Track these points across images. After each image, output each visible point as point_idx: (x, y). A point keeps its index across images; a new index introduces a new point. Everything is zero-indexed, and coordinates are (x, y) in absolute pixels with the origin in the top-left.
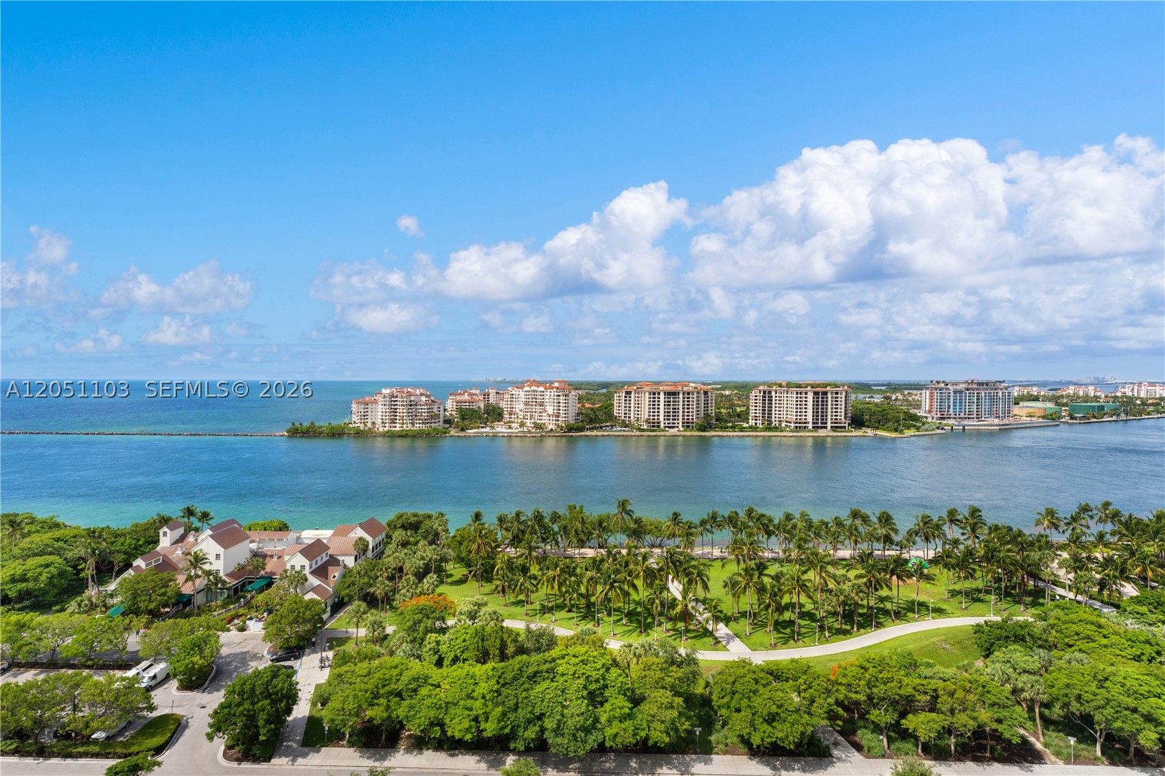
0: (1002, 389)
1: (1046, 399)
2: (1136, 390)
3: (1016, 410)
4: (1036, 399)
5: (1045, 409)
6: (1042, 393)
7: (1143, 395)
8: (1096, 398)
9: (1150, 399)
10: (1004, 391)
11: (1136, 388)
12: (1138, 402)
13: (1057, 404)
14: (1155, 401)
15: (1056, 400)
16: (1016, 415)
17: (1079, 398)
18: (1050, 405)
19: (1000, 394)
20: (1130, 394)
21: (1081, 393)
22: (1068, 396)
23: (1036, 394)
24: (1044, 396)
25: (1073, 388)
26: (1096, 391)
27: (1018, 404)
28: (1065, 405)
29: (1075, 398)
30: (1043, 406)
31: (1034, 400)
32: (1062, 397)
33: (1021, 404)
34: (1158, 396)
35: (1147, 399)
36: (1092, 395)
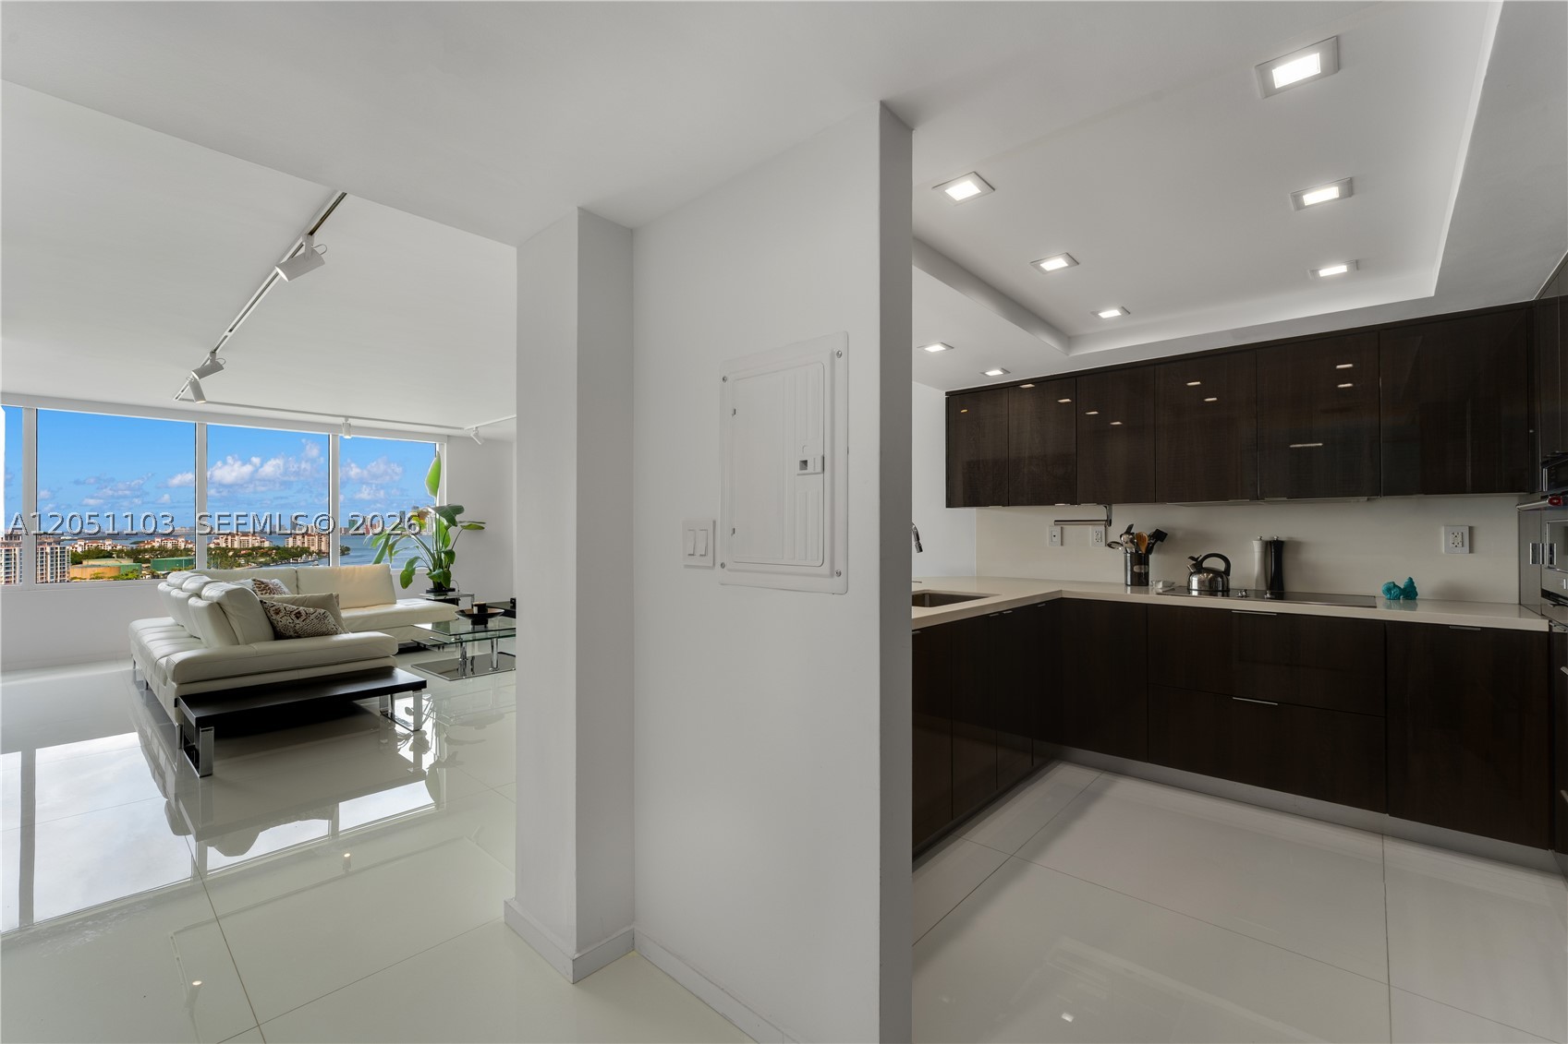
0: (50, 544)
1: (120, 554)
2: (229, 541)
3: (75, 571)
4: (108, 555)
5: (119, 567)
6: (118, 547)
7: (236, 545)
8: (187, 551)
9: (244, 549)
10: (54, 546)
11: (229, 537)
12: (231, 554)
13: (136, 560)
14: (247, 551)
15: (135, 555)
16: (75, 578)
17: (166, 552)
18: (127, 562)
19: (48, 550)
20: (224, 545)
21: (169, 546)
22: (152, 550)
23: (110, 548)
24: (122, 551)
25: (160, 540)
26: (187, 542)
27: (81, 563)
28: (147, 561)
29: (162, 550)
30: (118, 563)
31: (104, 557)
32: (146, 551)
33: (85, 563)
34: (250, 546)
35: (241, 549)
36: (183, 547)
